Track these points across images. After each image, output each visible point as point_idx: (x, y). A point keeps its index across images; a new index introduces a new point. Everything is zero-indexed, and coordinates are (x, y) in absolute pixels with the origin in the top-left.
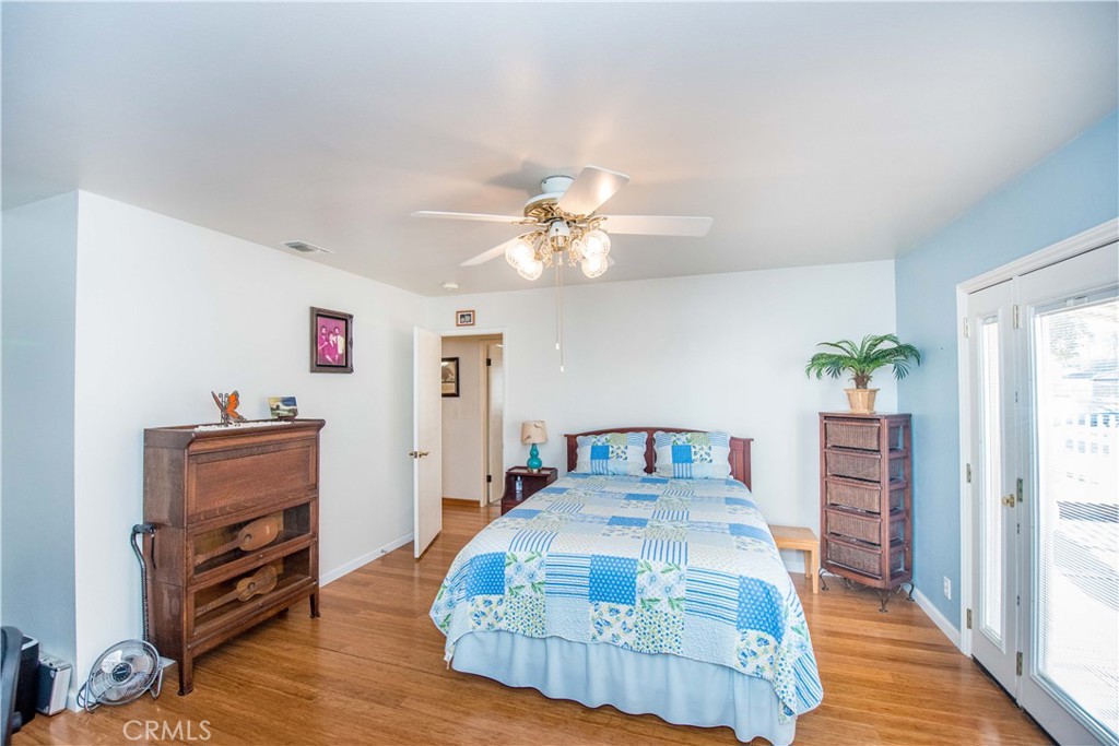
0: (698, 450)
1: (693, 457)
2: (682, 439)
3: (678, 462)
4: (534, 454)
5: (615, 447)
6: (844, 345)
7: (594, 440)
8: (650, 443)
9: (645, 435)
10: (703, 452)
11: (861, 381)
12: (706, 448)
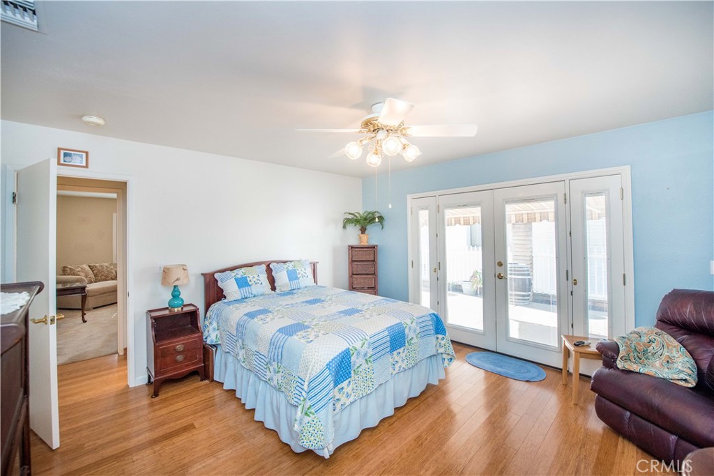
0: (300, 271)
1: (299, 276)
2: (290, 266)
3: (292, 280)
4: (176, 294)
5: (251, 277)
6: (356, 214)
7: (233, 274)
8: (269, 270)
9: (264, 267)
10: (302, 272)
11: (363, 230)
12: (303, 270)
